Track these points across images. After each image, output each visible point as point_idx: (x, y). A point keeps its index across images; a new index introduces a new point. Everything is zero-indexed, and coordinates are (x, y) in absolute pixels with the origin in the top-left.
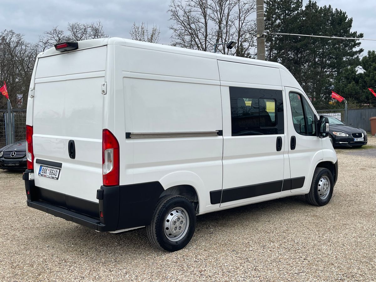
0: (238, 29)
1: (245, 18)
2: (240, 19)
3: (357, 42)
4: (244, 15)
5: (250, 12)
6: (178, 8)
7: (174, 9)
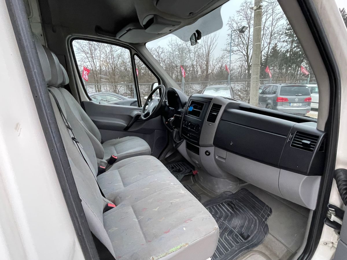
0: (271, 32)
1: (276, 24)
2: (272, 25)
4: (275, 22)
5: (281, 19)
6: (233, 22)
7: (230, 23)
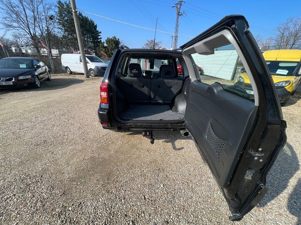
3: (99, 34)
